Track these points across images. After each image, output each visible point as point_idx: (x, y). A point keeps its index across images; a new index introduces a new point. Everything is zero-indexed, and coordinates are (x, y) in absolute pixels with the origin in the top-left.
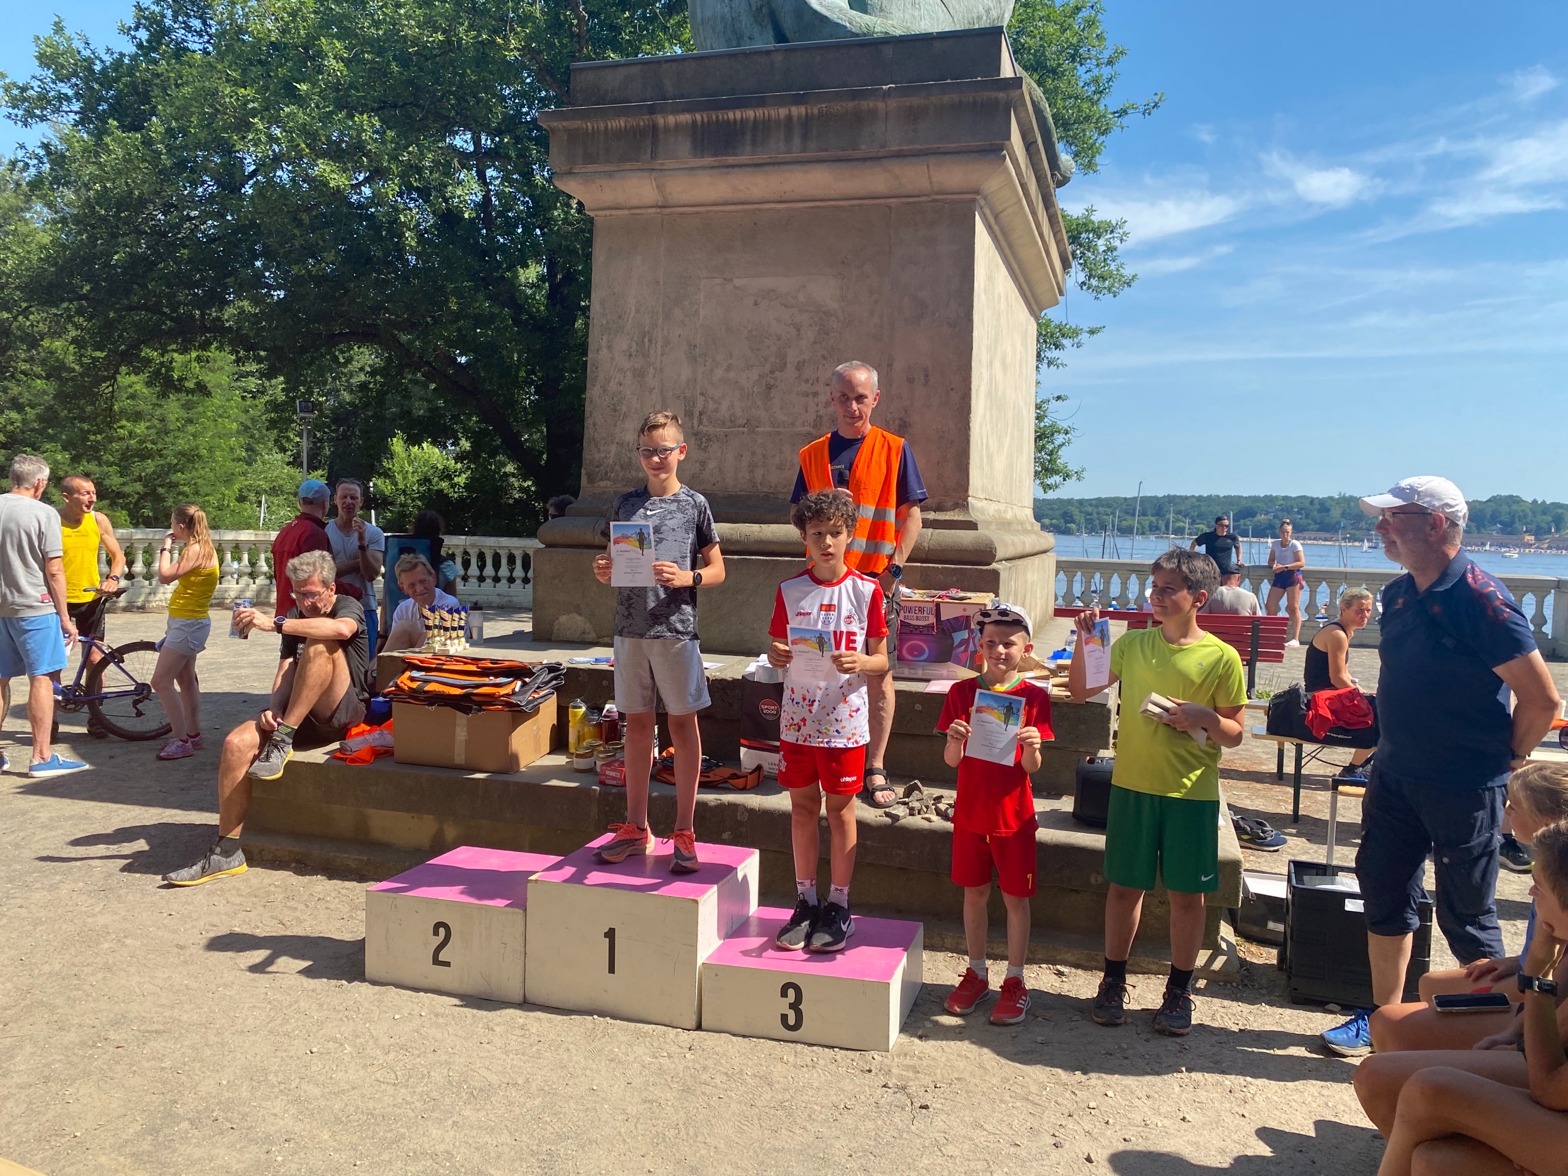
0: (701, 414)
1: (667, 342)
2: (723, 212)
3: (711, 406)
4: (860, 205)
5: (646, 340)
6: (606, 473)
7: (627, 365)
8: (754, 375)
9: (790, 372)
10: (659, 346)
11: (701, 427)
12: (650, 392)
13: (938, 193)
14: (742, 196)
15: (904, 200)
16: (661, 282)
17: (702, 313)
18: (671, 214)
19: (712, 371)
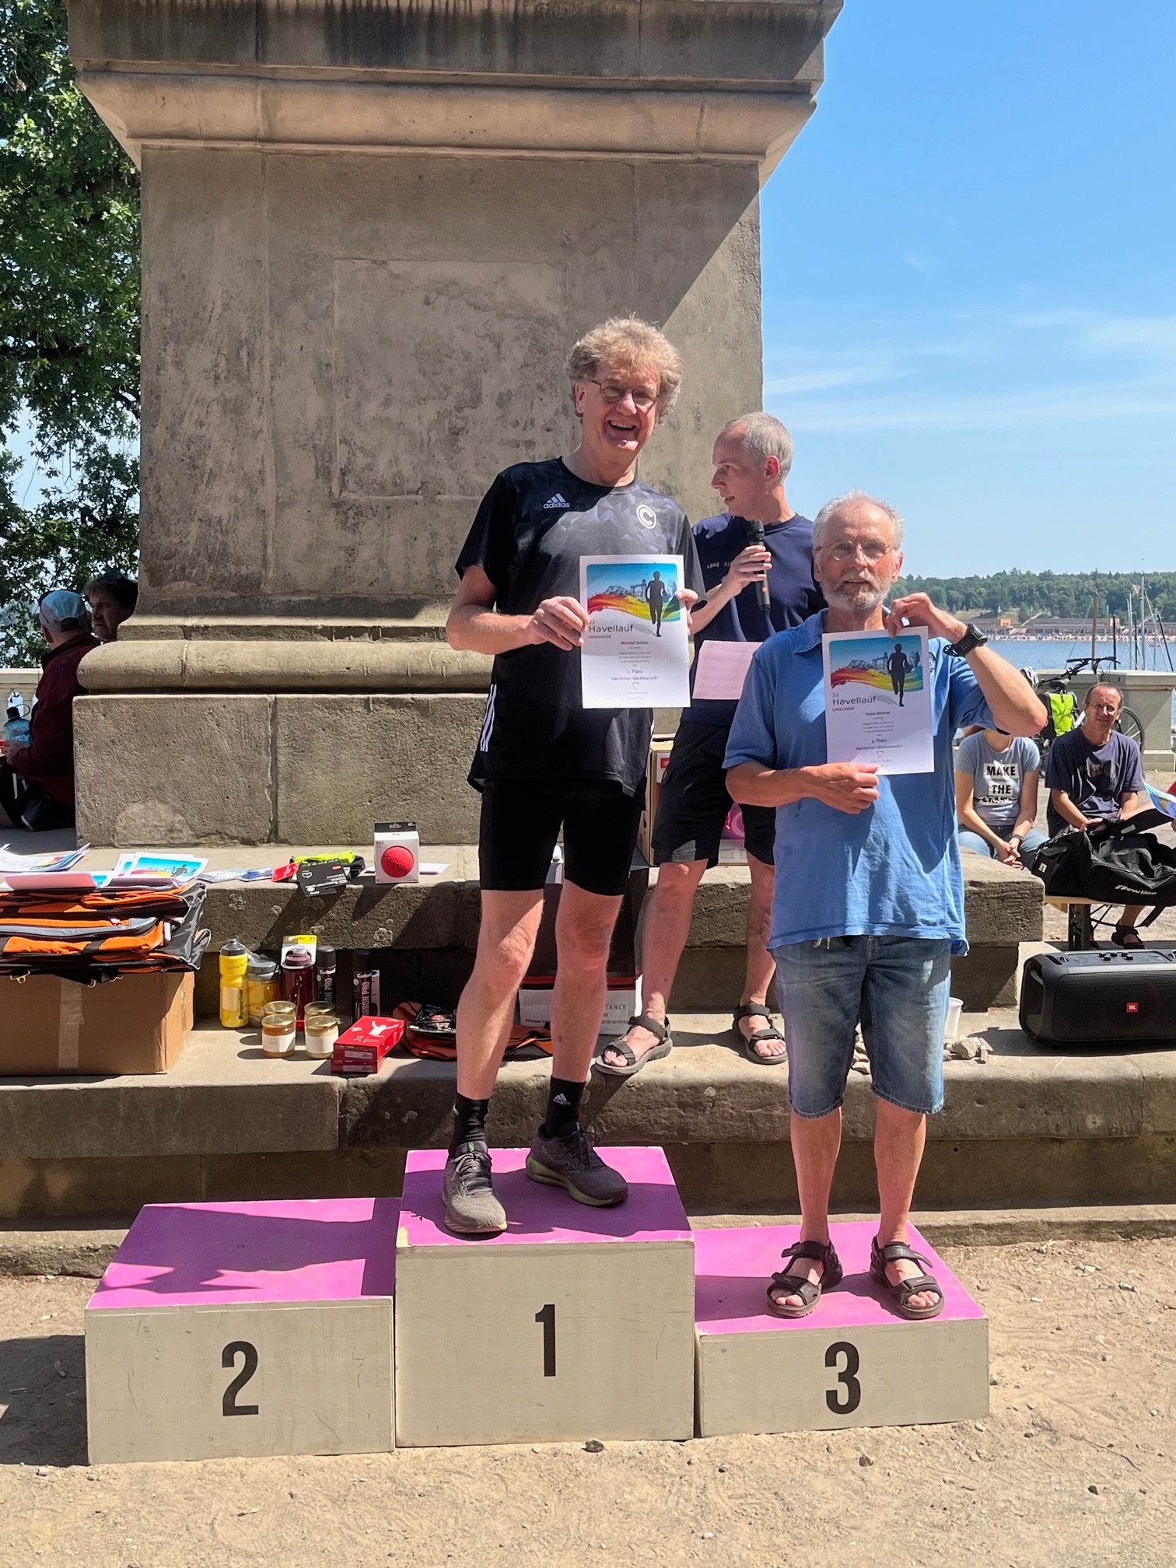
0: (343, 473)
1: (279, 359)
2: (367, 155)
3: (361, 461)
4: (586, 160)
5: (244, 353)
6: (183, 569)
7: (212, 394)
8: (430, 412)
9: (488, 407)
10: (267, 362)
11: (345, 494)
12: (255, 436)
13: (706, 151)
14: (399, 132)
15: (656, 157)
16: (266, 263)
17: (338, 312)
18: (279, 152)
19: (359, 405)
